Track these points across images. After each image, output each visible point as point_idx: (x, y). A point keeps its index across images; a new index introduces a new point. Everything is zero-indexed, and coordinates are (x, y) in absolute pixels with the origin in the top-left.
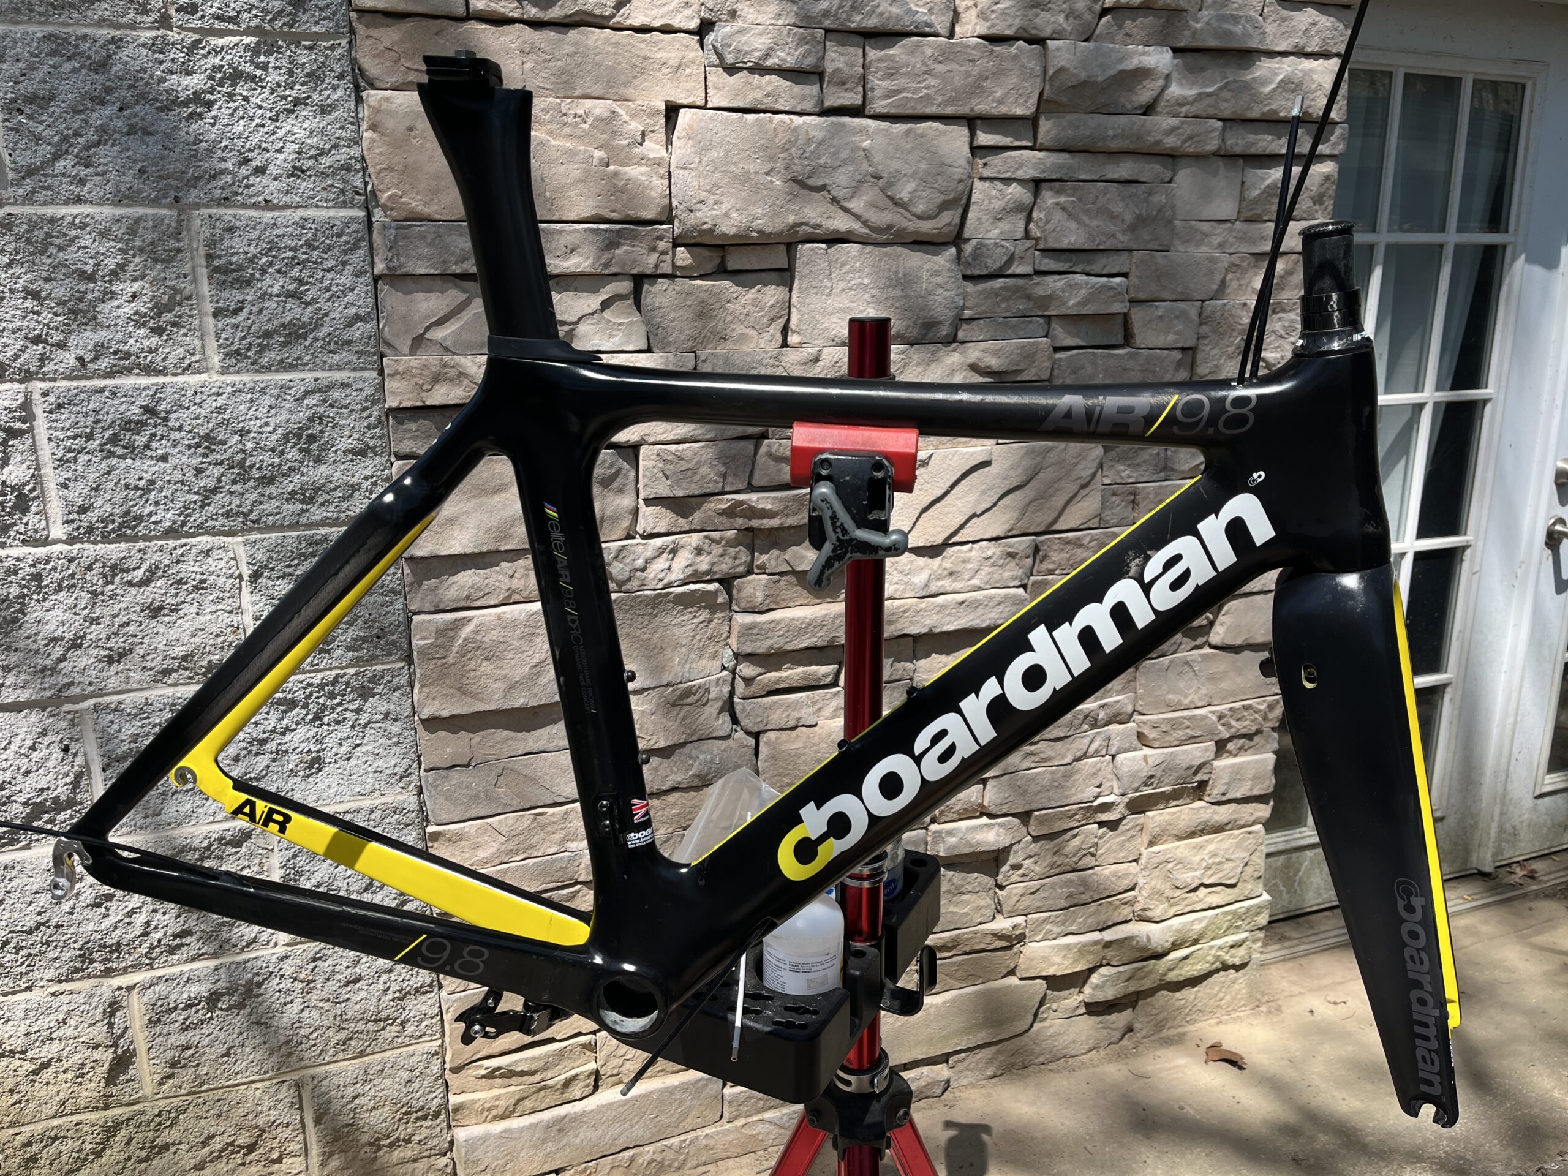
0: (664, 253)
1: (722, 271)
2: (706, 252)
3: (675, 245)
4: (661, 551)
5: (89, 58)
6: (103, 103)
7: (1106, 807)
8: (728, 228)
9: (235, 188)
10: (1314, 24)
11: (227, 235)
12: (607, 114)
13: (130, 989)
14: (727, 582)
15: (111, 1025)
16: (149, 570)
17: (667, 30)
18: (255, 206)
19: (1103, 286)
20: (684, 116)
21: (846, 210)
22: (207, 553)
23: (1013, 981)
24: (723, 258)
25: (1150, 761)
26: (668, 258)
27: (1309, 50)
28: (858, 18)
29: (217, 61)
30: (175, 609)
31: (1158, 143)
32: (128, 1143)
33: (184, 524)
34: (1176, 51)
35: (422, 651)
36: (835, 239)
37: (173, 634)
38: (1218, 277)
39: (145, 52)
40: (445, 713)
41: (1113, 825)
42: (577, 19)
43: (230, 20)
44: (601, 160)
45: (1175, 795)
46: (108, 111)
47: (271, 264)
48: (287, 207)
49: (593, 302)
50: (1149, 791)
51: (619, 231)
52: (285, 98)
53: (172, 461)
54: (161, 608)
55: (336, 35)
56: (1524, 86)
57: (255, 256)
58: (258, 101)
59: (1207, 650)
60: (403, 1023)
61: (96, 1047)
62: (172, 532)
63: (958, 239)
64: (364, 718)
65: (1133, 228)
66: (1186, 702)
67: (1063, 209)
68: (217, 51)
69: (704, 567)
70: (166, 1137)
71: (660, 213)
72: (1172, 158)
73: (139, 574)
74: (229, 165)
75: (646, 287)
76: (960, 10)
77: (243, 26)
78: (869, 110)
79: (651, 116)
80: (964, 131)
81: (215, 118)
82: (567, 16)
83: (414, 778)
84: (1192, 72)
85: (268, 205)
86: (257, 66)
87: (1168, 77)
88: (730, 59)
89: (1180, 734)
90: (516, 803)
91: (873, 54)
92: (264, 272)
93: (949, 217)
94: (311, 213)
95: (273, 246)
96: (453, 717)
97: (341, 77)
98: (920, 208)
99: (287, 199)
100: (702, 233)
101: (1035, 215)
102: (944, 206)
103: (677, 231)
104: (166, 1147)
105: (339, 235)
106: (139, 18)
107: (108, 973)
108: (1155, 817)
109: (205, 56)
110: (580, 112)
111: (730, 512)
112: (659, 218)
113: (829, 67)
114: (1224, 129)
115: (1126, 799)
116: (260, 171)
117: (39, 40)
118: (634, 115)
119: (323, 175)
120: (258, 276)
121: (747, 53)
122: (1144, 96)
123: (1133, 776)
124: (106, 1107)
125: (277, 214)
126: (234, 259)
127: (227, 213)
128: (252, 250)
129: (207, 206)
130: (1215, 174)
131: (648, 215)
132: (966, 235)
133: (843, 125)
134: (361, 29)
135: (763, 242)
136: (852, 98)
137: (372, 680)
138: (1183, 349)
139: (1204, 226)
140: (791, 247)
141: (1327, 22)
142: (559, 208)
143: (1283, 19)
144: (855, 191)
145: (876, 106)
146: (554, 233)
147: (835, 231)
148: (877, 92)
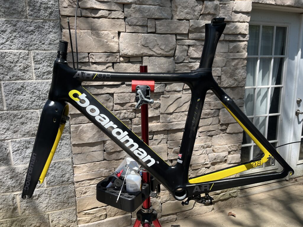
0: (118, 58)
1: (129, 62)
2: (126, 58)
3: (120, 57)
4: (118, 113)
5: (13, 24)
6: (15, 32)
7: (206, 164)
8: (130, 54)
9: (39, 47)
10: (241, 16)
11: (37, 55)
12: (107, 33)
13: (17, 195)
14: (131, 119)
15: (13, 202)
16: (22, 116)
17: (118, 18)
18: (42, 50)
20: (122, 34)
21: (152, 51)
22: (32, 113)
24: (129, 59)
25: (215, 155)
26: (119, 59)
27: (241, 21)
28: (154, 16)
29: (36, 24)
30: (26, 123)
32: (16, 225)
33: (28, 107)
35: (72, 132)
36: (150, 56)
37: (26, 128)
38: (225, 63)
39: (23, 23)
40: (77, 143)
41: (208, 168)
42: (101, 17)
43: (38, 17)
44: (106, 41)
45: (221, 162)
46: (16, 33)
47: (45, 60)
48: (48, 50)
49: (105, 67)
50: (215, 161)
51: (109, 54)
52: (48, 31)
53: (26, 96)
54: (24, 123)
55: (57, 20)
56: (286, 28)
57: (42, 59)
58: (43, 31)
59: (226, 134)
60: (68, 203)
61: (10, 206)
62: (26, 109)
63: (174, 56)
64: (62, 144)
66: (222, 144)
67: (194, 50)
68: (36, 23)
69: (126, 116)
70: (23, 224)
71: (117, 51)
73: (20, 116)
74: (38, 43)
75: (115, 64)
76: (173, 14)
77: (41, 18)
78: (157, 33)
79: (115, 34)
80: (174, 36)
81: (35, 34)
82: (99, 16)
83: (71, 156)
85: (45, 50)
86: (43, 25)
88: (130, 23)
89: (221, 150)
90: (90, 161)
91: (157, 22)
92: (44, 62)
93: (172, 52)
94: (52, 51)
95: (45, 57)
96: (78, 144)
97: (58, 27)
98: (166, 50)
99: (48, 49)
100: (125, 55)
101: (189, 51)
102: (171, 50)
103: (120, 54)
106: (22, 17)
107: (13, 191)
108: (216, 166)
109: (34, 24)
110: (102, 33)
111: (131, 106)
112: (117, 52)
113: (149, 25)
114: (224, 36)
115: (211, 163)
116: (43, 44)
117: (4, 21)
118: (112, 34)
119: (55, 44)
120: (42, 62)
121: (133, 22)
123: (212, 158)
124: (12, 218)
125: (46, 51)
126: (38, 59)
127: (37, 51)
128: (42, 58)
129: (34, 50)
130: (223, 44)
131: (115, 51)
132: (175, 55)
133: (151, 35)
134: (62, 19)
135: (136, 56)
136: (153, 30)
137: (63, 137)
138: (218, 76)
139: (222, 54)
140: (142, 57)
141: (244, 16)
142: (98, 50)
143: (236, 16)
144: (154, 47)
145: (158, 31)
146: (97, 55)
147: (150, 54)
148: (158, 29)
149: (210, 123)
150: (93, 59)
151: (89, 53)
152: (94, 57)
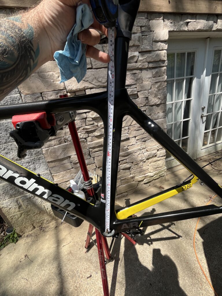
2: (72, 93)
3: (67, 93)
7: (143, 160)
8: (74, 89)
10: (160, 45)
12: (52, 74)
13: (19, 198)
14: (85, 139)
15: (17, 203)
16: (4, 148)
19: (133, 90)
21: (92, 84)
22: (11, 145)
23: (134, 182)
24: (75, 94)
25: (148, 153)
27: (160, 49)
30: (9, 153)
31: (138, 67)
32: (24, 215)
33: (7, 142)
34: (139, 52)
35: (44, 154)
37: (10, 156)
38: (150, 86)
40: (50, 161)
41: (145, 162)
44: (52, 81)
45: (153, 157)
50: (149, 157)
51: (58, 92)
53: (3, 133)
54: (7, 153)
56: (195, 53)
57: (5, 103)
61: (16, 205)
62: (5, 143)
64: (40, 163)
65: (136, 81)
66: (153, 145)
69: (82, 137)
70: (29, 213)
71: (64, 88)
72: (141, 69)
73: (3, 149)
76: (105, 50)
78: (93, 68)
83: (49, 169)
84: (142, 55)
87: (138, 56)
89: (152, 149)
90: (63, 170)
94: (11, 96)
95: (7, 101)
98: (103, 82)
100: (70, 90)
103: (67, 91)
104: (29, 215)
105: (17, 98)
107: (15, 197)
108: (150, 160)
110: (48, 74)
111: (84, 129)
112: (63, 89)
114: (148, 64)
115: (146, 159)
118: (56, 74)
122: (135, 60)
123: (146, 156)
124: (20, 212)
130: (148, 71)
131: (62, 89)
133: (89, 71)
135: (80, 90)
136: (90, 66)
137: (39, 158)
138: (146, 98)
139: (147, 79)
140: (85, 90)
141: (162, 44)
142: (48, 90)
143: (156, 45)
144: (93, 80)
145: (94, 67)
146: (48, 93)
147: (91, 87)
148: (93, 65)
149: (143, 133)
150: (46, 97)
151: (41, 93)
152: (46, 96)
